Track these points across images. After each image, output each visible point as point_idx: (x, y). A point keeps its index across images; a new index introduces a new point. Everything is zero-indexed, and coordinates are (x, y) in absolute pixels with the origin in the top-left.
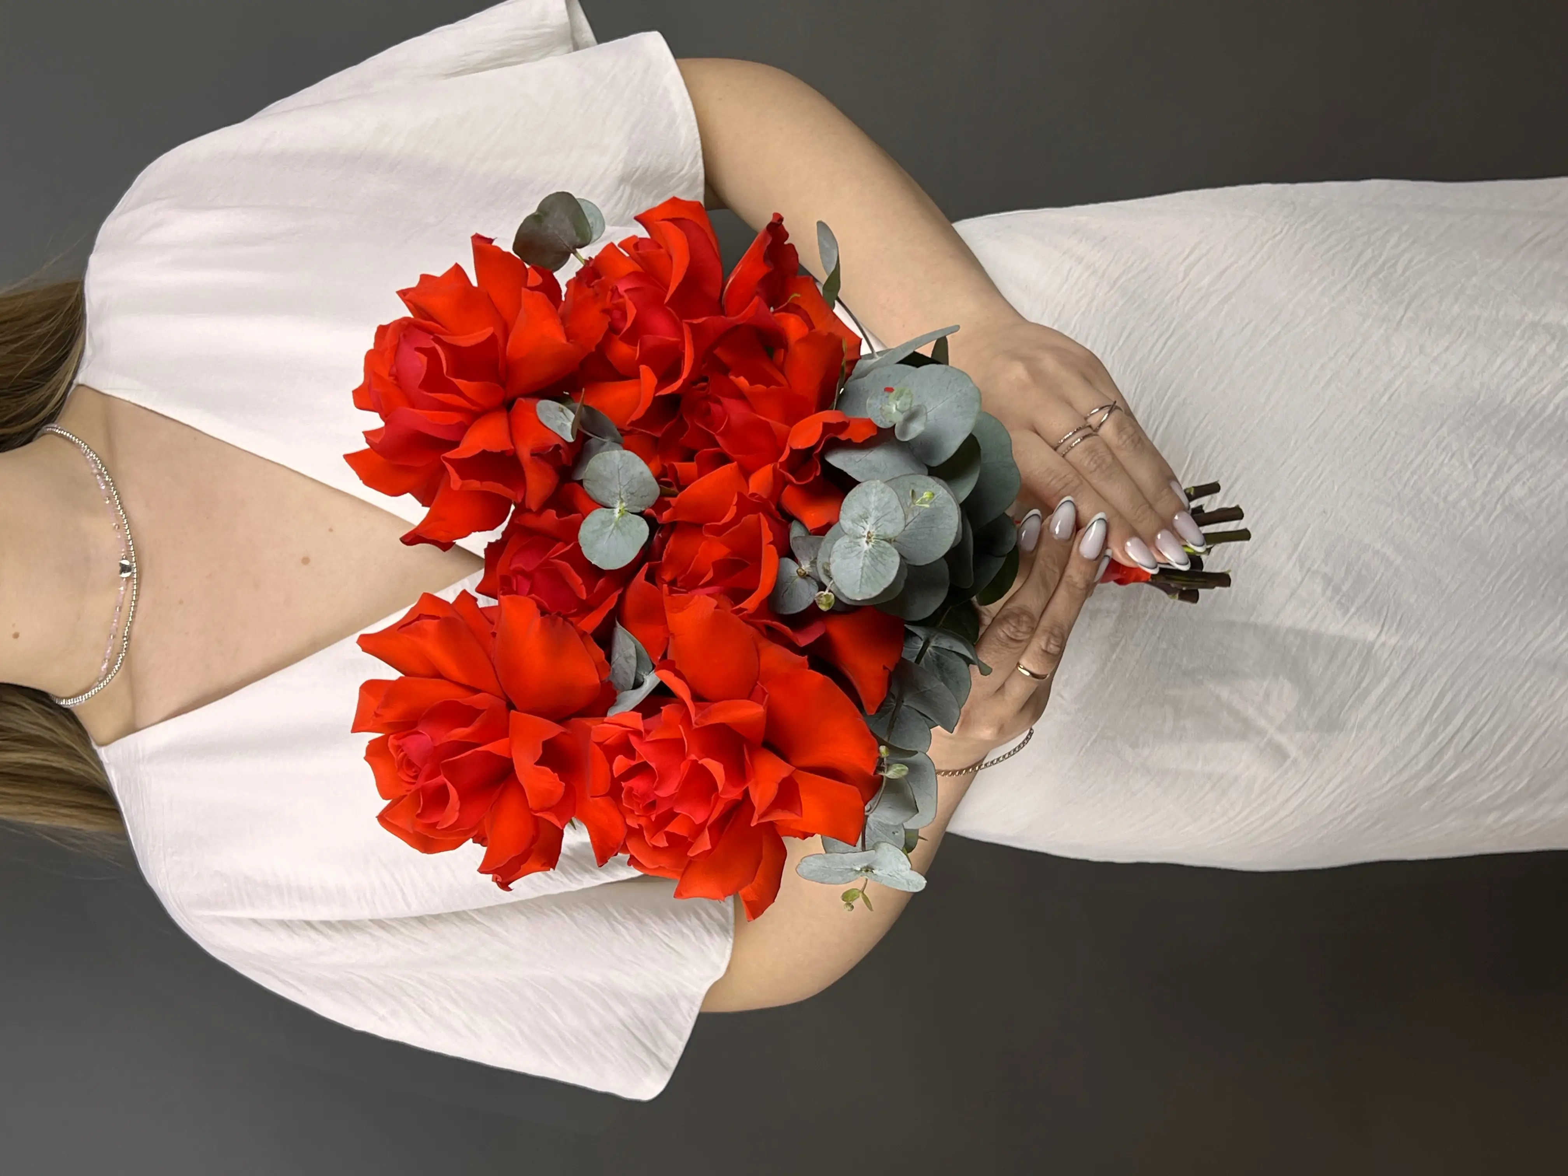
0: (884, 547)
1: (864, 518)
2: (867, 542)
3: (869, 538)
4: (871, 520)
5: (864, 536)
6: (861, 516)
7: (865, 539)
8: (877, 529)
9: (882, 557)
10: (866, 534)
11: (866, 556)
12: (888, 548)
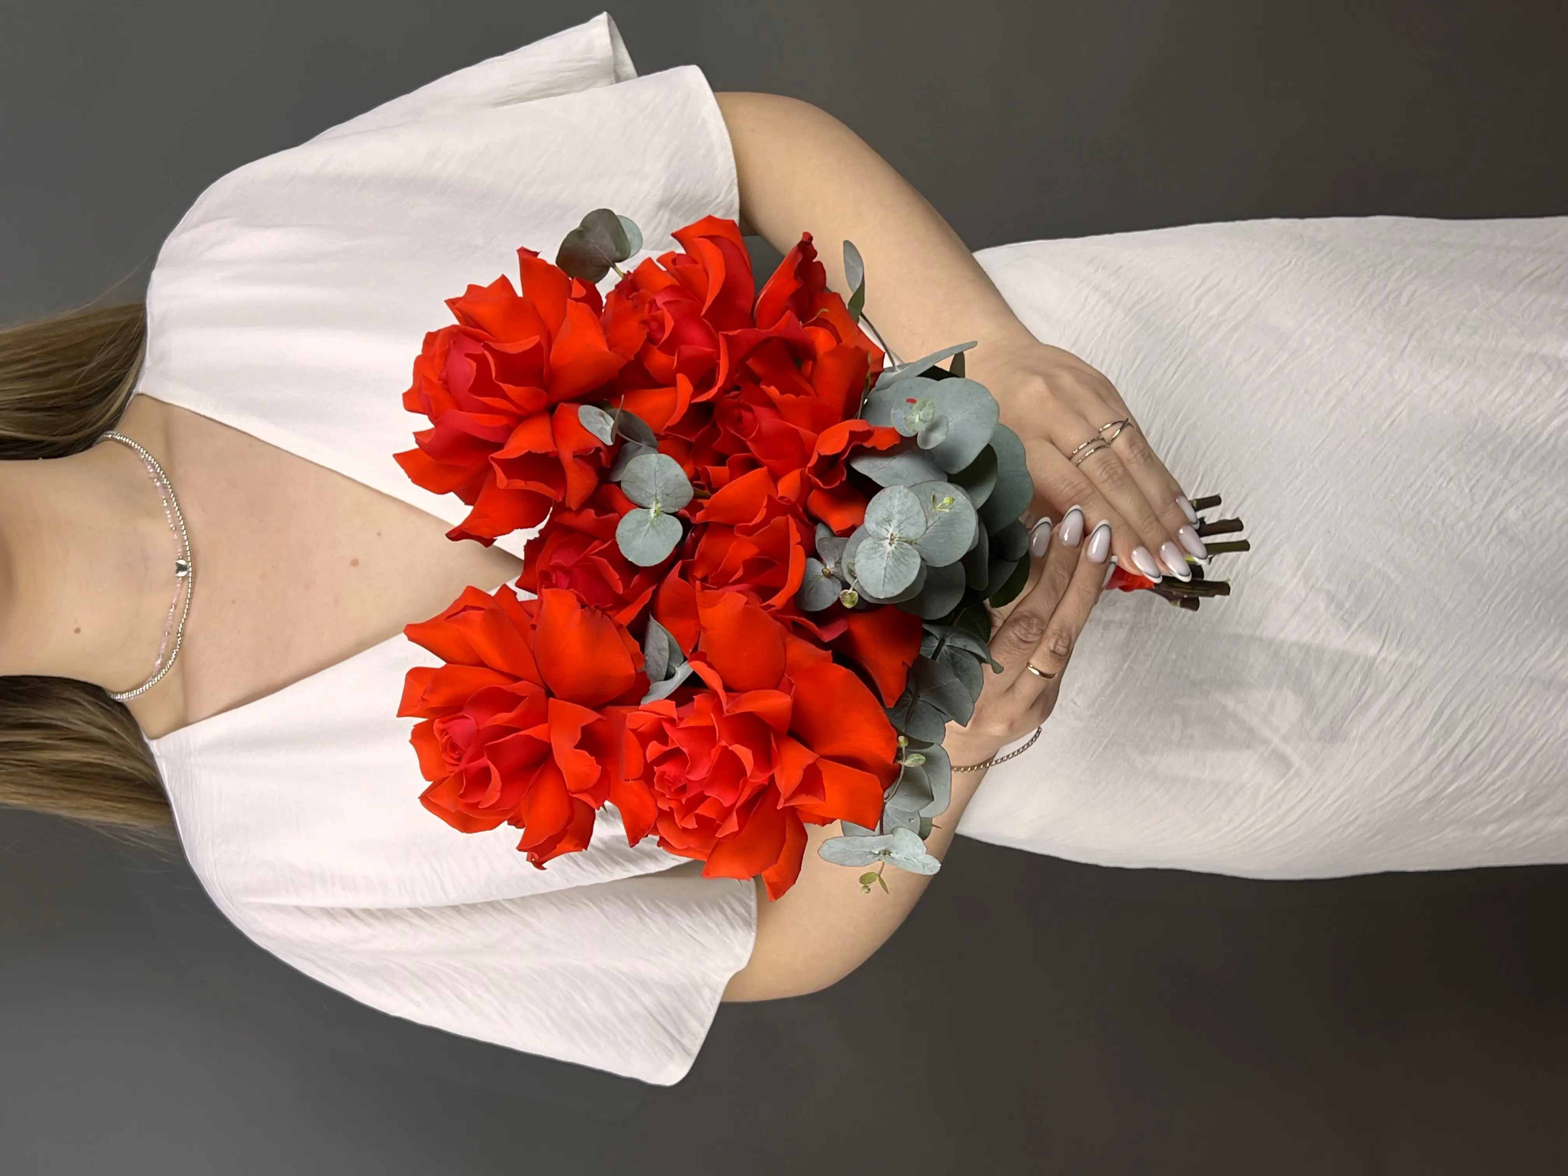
0: (906, 549)
1: (888, 521)
2: (890, 544)
3: (892, 540)
4: (894, 523)
5: (888, 538)
6: (884, 519)
7: (888, 541)
8: (899, 531)
9: (904, 558)
10: (889, 536)
11: (888, 557)
12: (910, 550)
